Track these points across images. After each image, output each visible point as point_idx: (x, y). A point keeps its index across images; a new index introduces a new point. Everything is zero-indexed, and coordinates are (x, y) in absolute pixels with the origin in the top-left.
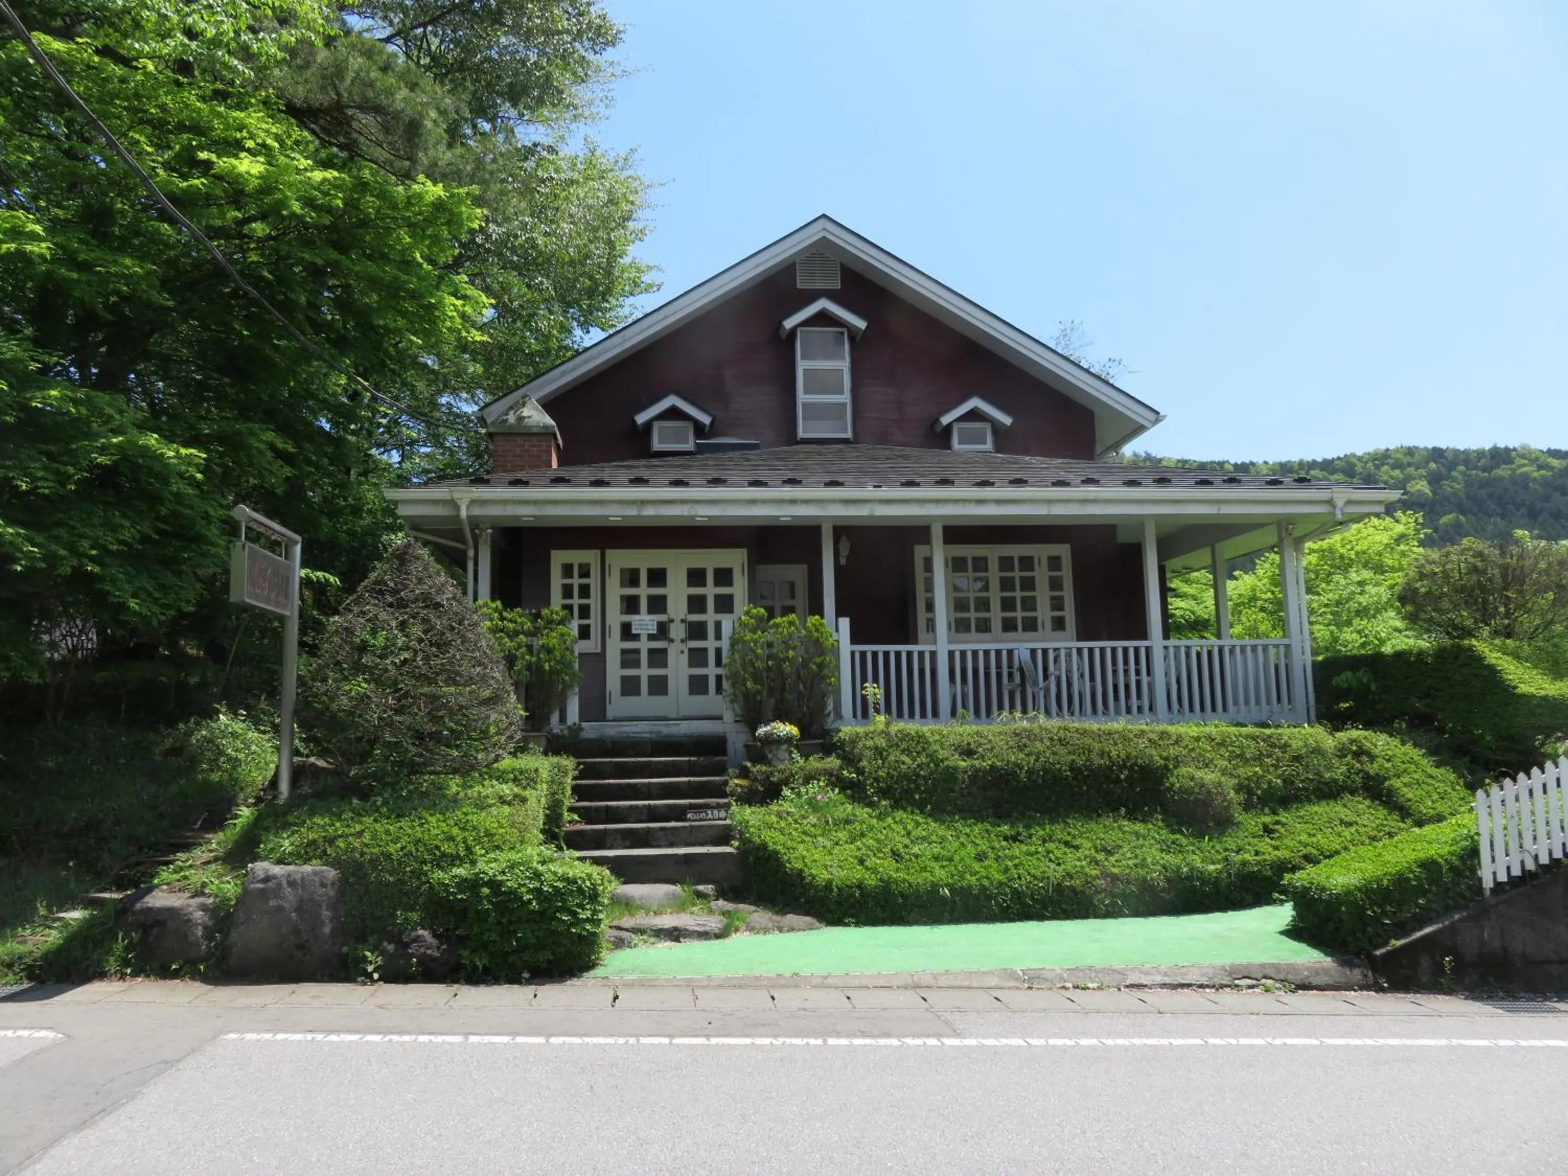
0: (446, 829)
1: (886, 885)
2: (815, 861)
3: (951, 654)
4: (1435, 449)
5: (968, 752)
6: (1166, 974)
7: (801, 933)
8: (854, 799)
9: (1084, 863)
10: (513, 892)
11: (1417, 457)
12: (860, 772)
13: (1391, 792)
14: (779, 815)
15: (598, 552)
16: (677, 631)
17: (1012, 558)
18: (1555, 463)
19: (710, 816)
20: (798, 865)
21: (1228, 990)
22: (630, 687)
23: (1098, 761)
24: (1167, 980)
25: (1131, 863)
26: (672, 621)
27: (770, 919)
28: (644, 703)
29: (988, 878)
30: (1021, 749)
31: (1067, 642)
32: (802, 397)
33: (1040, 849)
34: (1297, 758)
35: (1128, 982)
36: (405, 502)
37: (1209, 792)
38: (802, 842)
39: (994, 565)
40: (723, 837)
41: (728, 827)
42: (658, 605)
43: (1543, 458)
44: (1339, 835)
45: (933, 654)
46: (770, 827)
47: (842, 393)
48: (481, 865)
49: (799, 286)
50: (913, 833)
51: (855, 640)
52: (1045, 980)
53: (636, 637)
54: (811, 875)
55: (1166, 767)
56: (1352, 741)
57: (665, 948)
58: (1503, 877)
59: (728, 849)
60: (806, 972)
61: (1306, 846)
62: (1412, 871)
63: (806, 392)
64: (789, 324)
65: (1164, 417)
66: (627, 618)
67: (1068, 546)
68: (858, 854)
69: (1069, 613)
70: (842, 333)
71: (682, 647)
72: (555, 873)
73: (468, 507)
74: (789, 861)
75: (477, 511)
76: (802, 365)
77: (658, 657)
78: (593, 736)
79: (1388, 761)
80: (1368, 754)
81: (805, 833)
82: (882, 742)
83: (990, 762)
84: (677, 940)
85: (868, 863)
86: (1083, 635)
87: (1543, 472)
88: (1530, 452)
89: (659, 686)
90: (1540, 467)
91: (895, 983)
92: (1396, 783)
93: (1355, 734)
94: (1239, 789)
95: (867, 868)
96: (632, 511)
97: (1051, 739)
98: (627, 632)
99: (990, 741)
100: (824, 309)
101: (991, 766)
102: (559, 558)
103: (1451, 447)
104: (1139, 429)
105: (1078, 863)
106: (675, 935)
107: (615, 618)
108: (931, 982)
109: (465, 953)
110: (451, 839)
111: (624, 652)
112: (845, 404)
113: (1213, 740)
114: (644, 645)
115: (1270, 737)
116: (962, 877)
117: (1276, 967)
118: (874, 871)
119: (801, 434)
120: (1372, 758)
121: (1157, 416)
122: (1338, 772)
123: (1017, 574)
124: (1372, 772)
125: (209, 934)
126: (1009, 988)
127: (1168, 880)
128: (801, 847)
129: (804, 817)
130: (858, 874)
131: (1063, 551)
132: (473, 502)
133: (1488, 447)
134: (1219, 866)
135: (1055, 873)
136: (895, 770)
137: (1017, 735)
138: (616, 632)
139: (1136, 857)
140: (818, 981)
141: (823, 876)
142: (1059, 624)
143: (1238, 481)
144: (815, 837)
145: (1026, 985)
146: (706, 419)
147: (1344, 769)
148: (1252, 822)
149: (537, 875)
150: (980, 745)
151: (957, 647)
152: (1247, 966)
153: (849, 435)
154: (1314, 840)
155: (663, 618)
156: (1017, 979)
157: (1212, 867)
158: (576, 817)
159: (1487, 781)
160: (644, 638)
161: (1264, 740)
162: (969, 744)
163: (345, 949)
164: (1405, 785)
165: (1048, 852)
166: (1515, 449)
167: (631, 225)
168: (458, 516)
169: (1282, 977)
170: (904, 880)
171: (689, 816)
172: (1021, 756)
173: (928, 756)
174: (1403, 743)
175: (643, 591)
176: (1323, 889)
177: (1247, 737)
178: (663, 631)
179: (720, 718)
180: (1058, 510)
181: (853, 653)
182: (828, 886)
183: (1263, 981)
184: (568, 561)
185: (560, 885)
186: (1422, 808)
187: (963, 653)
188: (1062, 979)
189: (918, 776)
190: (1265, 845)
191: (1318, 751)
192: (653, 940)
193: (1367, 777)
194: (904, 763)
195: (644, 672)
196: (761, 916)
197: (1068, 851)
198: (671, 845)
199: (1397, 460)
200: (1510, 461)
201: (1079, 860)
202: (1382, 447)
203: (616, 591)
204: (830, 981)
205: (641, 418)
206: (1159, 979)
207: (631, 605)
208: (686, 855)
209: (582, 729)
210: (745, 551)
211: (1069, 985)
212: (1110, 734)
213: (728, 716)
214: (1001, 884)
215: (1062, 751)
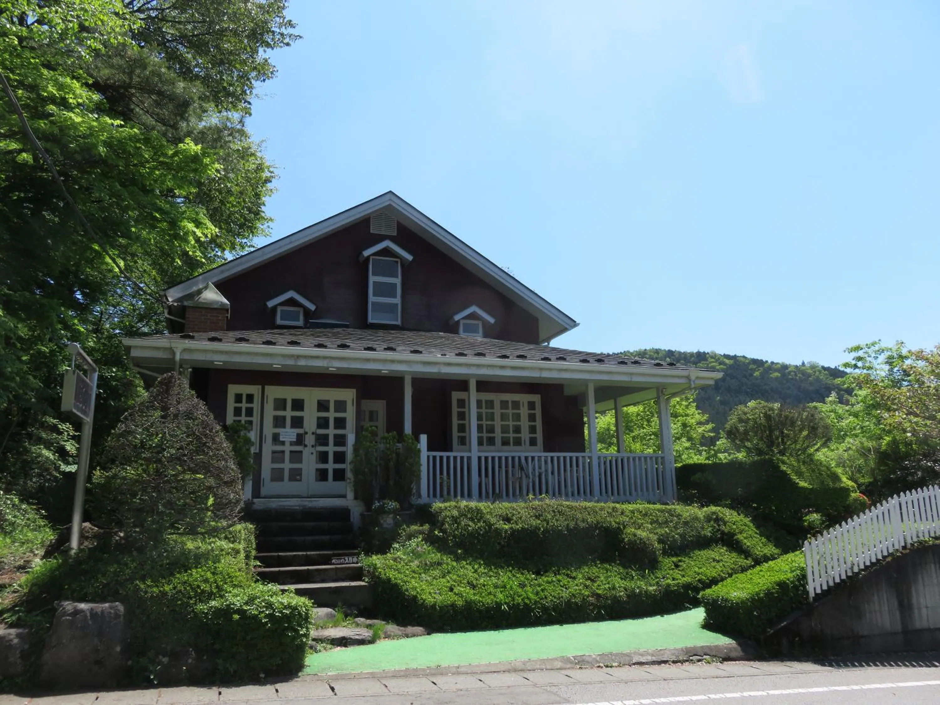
0: (203, 574)
1: (469, 605)
2: (423, 590)
3: (479, 458)
4: (669, 351)
5: (507, 520)
6: (653, 655)
7: (419, 638)
8: (439, 550)
9: (581, 587)
10: (255, 617)
11: (660, 355)
12: (444, 531)
13: (738, 542)
14: (395, 560)
15: (260, 387)
16: (310, 440)
17: (507, 402)
18: (727, 361)
19: (347, 561)
20: (414, 593)
21: (687, 663)
22: (277, 476)
23: (582, 525)
24: (654, 659)
25: (607, 586)
26: (306, 433)
27: (399, 630)
28: (286, 486)
29: (528, 598)
30: (538, 517)
31: (538, 453)
32: (372, 298)
33: (554, 579)
34: (686, 523)
35: (634, 661)
36: (136, 347)
37: (644, 542)
38: (413, 577)
39: (497, 405)
40: (357, 574)
41: (361, 568)
42: (297, 422)
43: (722, 359)
44: (714, 567)
45: (469, 458)
46: (391, 568)
47: (395, 297)
48: (230, 598)
49: (372, 231)
50: (479, 571)
51: (430, 449)
52: (588, 662)
53: (283, 443)
54: (422, 599)
55: (619, 528)
56: (714, 513)
57: (339, 651)
58: (819, 591)
59: (363, 583)
60: (444, 664)
61: (698, 574)
62: (774, 589)
63: (374, 295)
64: (366, 253)
65: (579, 324)
66: (277, 430)
67: (539, 396)
68: (449, 585)
69: (539, 435)
70: (397, 262)
71: (313, 450)
72: (282, 604)
73: (181, 353)
74: (407, 590)
75: (187, 356)
76: (372, 279)
77: (296, 456)
78: (261, 508)
79: (734, 524)
80: (722, 520)
81: (414, 572)
82: (455, 513)
83: (521, 526)
84: (345, 646)
85: (456, 590)
86: (547, 448)
87: (722, 366)
88: (715, 355)
89: (296, 475)
90: (720, 364)
91: (502, 668)
92: (740, 537)
93: (713, 508)
94: (660, 541)
95: (455, 594)
96: (291, 362)
97: (554, 511)
98: (276, 438)
99: (519, 513)
100: (388, 246)
101: (522, 528)
102: (233, 389)
103: (677, 350)
104: (564, 330)
105: (577, 588)
106: (343, 642)
107: (269, 430)
108: (522, 667)
109: (220, 661)
110: (206, 581)
111: (274, 452)
112: (397, 305)
113: (641, 512)
114: (287, 448)
115: (670, 510)
116: (513, 599)
117: (709, 647)
118: (459, 595)
119: (370, 320)
120: (725, 523)
121: (574, 324)
122: (708, 532)
123: (510, 411)
124: (726, 531)
125: (24, 655)
126: (569, 668)
127: (628, 596)
128: (413, 581)
129: (410, 561)
130: (451, 598)
131: (536, 398)
132: (185, 350)
133: (695, 351)
134: (654, 588)
135: (565, 594)
136: (465, 530)
137: (533, 509)
138: (269, 439)
139: (608, 583)
140: (454, 670)
141: (430, 600)
142: (533, 442)
143: (640, 363)
144: (420, 574)
145: (578, 667)
146: (312, 307)
147: (710, 529)
148: (667, 562)
149: (269, 605)
150: (513, 515)
151: (483, 455)
152: (695, 648)
153: (399, 323)
154: (701, 570)
155: (301, 431)
156: (571, 662)
157: (651, 588)
158: (259, 564)
159: (809, 536)
160: (287, 444)
161: (667, 512)
162: (507, 514)
163: (130, 663)
164: (745, 538)
165: (559, 581)
166: (708, 353)
167: (269, 185)
168: (174, 359)
169: (714, 653)
170: (479, 602)
171: (333, 561)
172: (539, 522)
173: (484, 522)
174: (739, 515)
175: (289, 413)
176: (726, 600)
177: (659, 510)
178: (300, 440)
179: (344, 496)
180: (545, 374)
181: (428, 457)
182: (433, 606)
183: (705, 657)
184: (239, 392)
185: (287, 612)
186: (756, 551)
187: (486, 458)
188: (598, 662)
189: (479, 534)
190: (677, 574)
191: (696, 519)
192: (329, 646)
193: (723, 533)
194: (469, 526)
195: (287, 466)
196: (392, 628)
197: (570, 580)
198: (323, 581)
199: (650, 355)
200: (706, 360)
201: (577, 585)
202: (643, 348)
203: (270, 413)
204: (462, 670)
205: (271, 304)
206: (650, 658)
207: (279, 422)
208: (336, 587)
209: (254, 503)
210: (355, 390)
211: (602, 665)
212: (585, 508)
213: (350, 495)
214: (536, 602)
215: (562, 518)
